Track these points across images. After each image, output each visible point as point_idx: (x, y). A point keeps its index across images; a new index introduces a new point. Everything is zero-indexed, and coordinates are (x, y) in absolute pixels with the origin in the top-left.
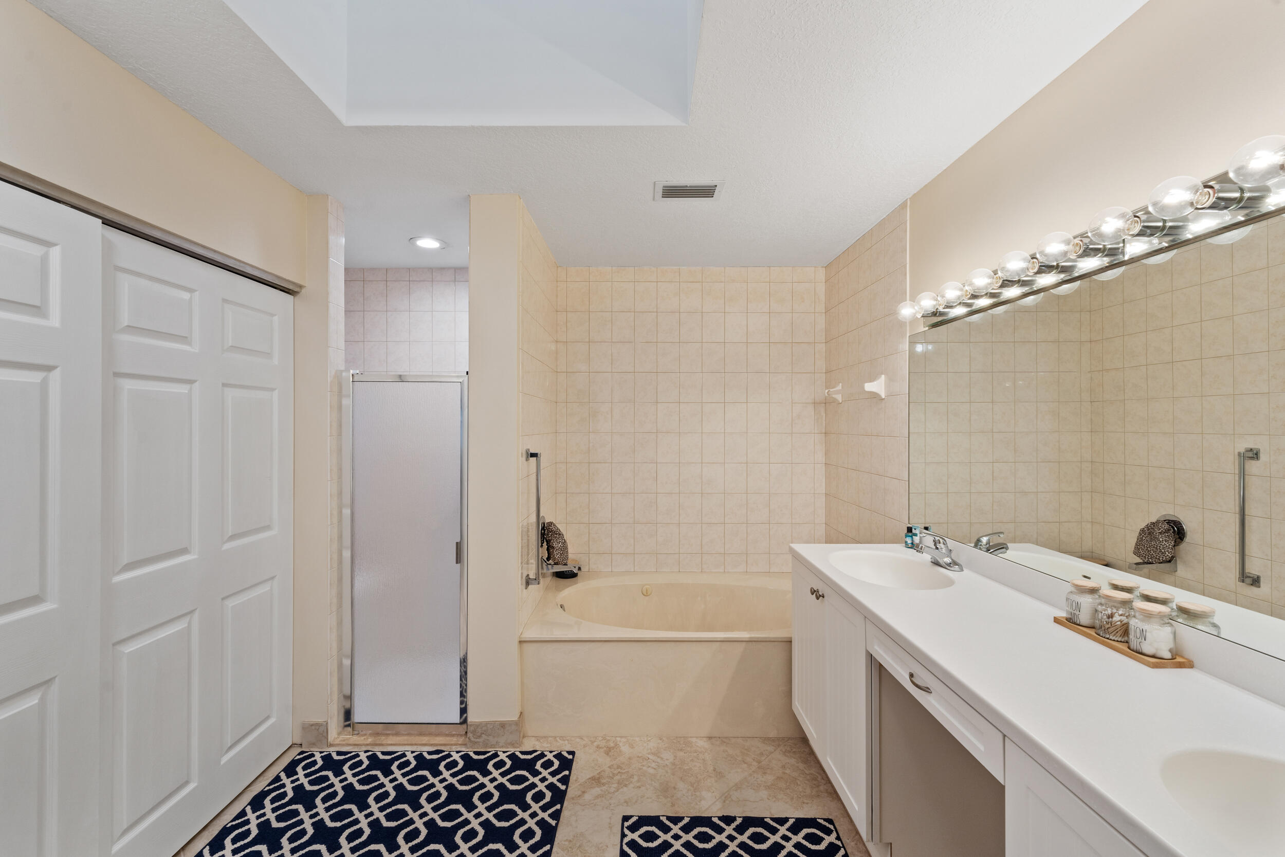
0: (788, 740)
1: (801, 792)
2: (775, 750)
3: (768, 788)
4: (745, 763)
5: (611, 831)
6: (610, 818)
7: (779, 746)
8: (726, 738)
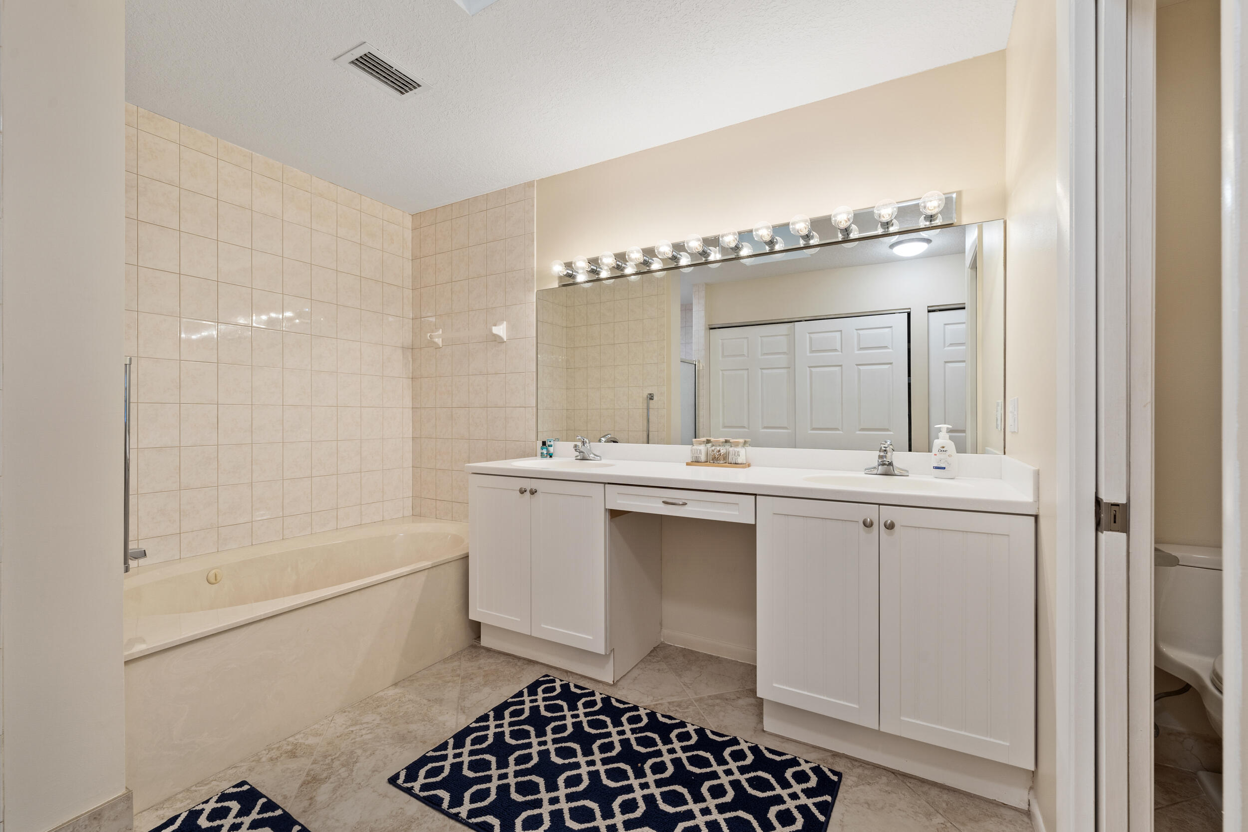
0: (462, 653)
1: (509, 674)
2: (461, 663)
3: (485, 685)
4: (449, 682)
5: (389, 797)
6: (374, 791)
7: (460, 659)
8: (410, 676)
